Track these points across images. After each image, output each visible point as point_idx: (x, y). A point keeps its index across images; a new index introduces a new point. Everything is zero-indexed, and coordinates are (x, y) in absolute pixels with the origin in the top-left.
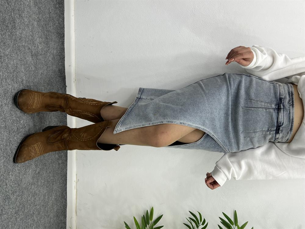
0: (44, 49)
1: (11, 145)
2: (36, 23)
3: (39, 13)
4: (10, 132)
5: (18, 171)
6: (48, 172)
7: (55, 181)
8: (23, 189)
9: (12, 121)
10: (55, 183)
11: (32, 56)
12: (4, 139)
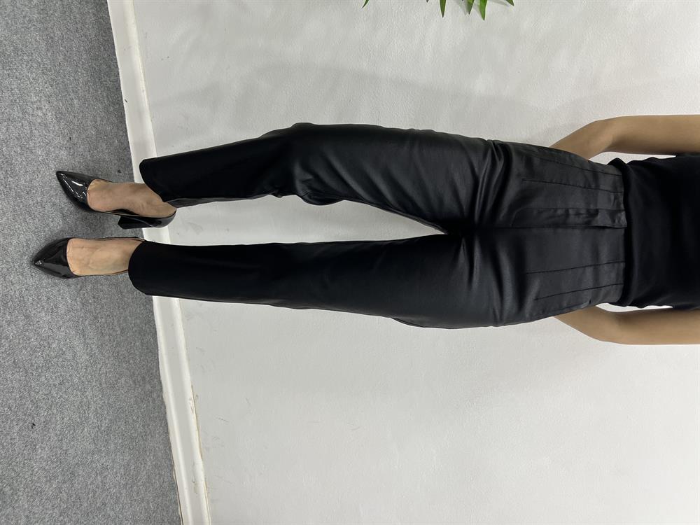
1: (33, 394)
4: (27, 372)
5: (56, 438)
6: (131, 421)
7: (150, 433)
8: (72, 467)
9: (29, 349)
10: (149, 437)
12: (13, 387)
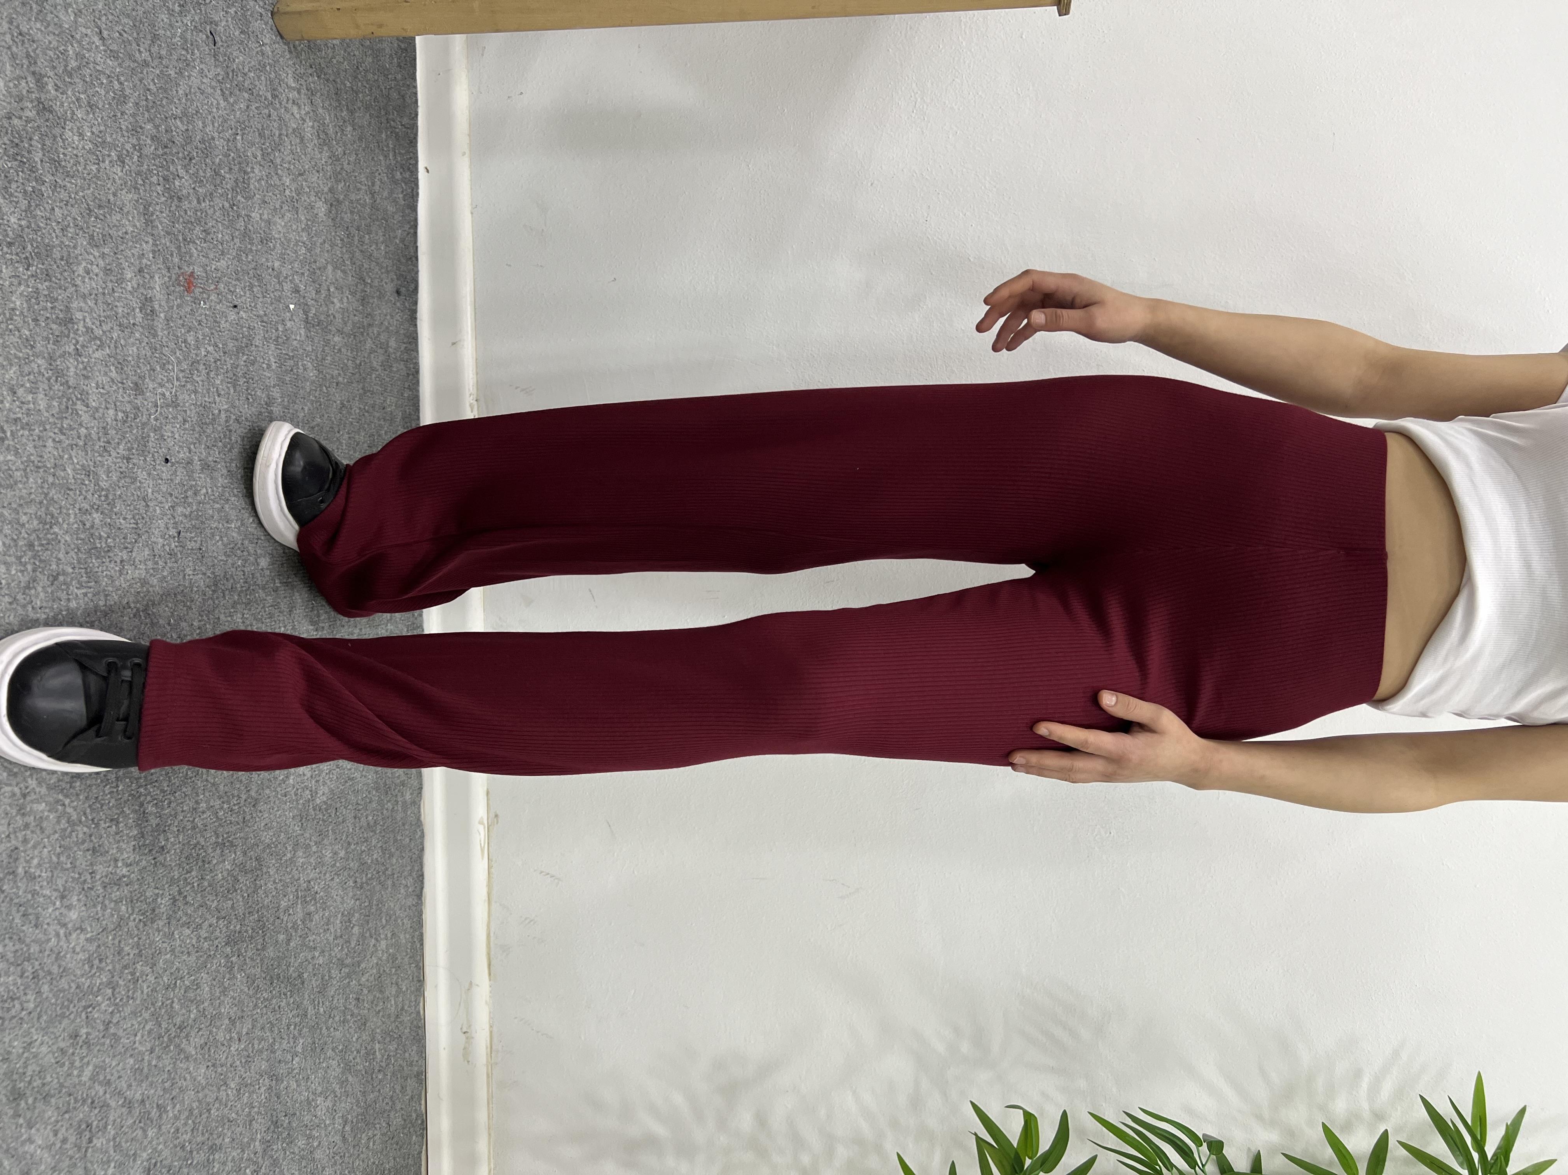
0: (351, 316)
2: (321, 208)
3: (337, 176)
11: (307, 321)
